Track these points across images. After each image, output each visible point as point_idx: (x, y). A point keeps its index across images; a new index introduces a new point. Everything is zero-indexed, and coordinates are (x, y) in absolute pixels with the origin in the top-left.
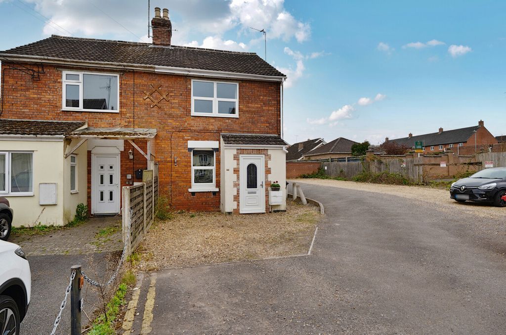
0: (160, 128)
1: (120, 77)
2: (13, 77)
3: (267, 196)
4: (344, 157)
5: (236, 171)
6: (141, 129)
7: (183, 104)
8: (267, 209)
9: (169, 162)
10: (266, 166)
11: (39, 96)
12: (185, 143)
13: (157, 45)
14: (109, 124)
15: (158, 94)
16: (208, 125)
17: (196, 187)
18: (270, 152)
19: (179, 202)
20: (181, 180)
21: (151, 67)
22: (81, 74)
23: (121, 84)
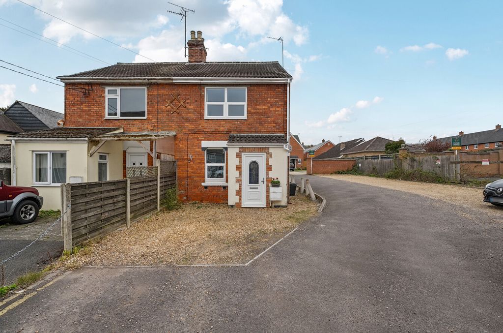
0: (178, 131)
1: (148, 90)
2: (72, 95)
3: (268, 191)
4: (377, 154)
5: (239, 168)
6: (164, 132)
7: (198, 109)
8: (268, 203)
9: (185, 159)
10: (268, 164)
11: (89, 108)
12: (199, 143)
13: (192, 62)
14: (139, 128)
15: (177, 101)
16: (219, 126)
17: (209, 182)
18: (271, 150)
19: (194, 194)
20: (195, 175)
21: (170, 79)
22: (118, 89)
23: (148, 95)
